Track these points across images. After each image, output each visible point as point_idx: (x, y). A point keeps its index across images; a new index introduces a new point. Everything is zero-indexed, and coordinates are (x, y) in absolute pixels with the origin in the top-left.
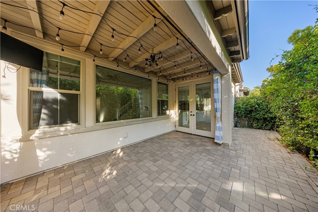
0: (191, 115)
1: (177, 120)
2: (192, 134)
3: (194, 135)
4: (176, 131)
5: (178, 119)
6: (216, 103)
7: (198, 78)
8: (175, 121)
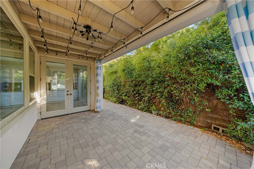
0: (68, 95)
1: (44, 104)
2: (68, 114)
3: (71, 114)
4: (42, 119)
5: (45, 102)
6: (99, 83)
7: (82, 60)
8: (39, 107)
